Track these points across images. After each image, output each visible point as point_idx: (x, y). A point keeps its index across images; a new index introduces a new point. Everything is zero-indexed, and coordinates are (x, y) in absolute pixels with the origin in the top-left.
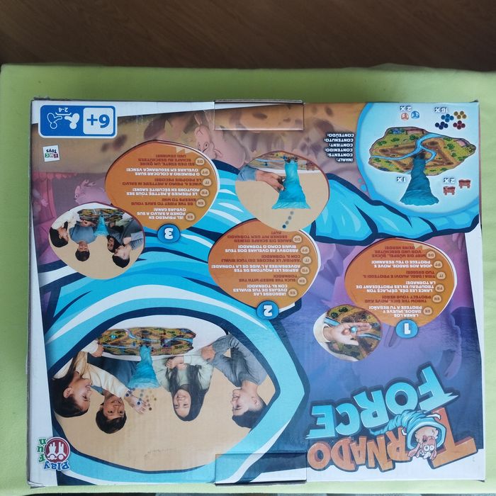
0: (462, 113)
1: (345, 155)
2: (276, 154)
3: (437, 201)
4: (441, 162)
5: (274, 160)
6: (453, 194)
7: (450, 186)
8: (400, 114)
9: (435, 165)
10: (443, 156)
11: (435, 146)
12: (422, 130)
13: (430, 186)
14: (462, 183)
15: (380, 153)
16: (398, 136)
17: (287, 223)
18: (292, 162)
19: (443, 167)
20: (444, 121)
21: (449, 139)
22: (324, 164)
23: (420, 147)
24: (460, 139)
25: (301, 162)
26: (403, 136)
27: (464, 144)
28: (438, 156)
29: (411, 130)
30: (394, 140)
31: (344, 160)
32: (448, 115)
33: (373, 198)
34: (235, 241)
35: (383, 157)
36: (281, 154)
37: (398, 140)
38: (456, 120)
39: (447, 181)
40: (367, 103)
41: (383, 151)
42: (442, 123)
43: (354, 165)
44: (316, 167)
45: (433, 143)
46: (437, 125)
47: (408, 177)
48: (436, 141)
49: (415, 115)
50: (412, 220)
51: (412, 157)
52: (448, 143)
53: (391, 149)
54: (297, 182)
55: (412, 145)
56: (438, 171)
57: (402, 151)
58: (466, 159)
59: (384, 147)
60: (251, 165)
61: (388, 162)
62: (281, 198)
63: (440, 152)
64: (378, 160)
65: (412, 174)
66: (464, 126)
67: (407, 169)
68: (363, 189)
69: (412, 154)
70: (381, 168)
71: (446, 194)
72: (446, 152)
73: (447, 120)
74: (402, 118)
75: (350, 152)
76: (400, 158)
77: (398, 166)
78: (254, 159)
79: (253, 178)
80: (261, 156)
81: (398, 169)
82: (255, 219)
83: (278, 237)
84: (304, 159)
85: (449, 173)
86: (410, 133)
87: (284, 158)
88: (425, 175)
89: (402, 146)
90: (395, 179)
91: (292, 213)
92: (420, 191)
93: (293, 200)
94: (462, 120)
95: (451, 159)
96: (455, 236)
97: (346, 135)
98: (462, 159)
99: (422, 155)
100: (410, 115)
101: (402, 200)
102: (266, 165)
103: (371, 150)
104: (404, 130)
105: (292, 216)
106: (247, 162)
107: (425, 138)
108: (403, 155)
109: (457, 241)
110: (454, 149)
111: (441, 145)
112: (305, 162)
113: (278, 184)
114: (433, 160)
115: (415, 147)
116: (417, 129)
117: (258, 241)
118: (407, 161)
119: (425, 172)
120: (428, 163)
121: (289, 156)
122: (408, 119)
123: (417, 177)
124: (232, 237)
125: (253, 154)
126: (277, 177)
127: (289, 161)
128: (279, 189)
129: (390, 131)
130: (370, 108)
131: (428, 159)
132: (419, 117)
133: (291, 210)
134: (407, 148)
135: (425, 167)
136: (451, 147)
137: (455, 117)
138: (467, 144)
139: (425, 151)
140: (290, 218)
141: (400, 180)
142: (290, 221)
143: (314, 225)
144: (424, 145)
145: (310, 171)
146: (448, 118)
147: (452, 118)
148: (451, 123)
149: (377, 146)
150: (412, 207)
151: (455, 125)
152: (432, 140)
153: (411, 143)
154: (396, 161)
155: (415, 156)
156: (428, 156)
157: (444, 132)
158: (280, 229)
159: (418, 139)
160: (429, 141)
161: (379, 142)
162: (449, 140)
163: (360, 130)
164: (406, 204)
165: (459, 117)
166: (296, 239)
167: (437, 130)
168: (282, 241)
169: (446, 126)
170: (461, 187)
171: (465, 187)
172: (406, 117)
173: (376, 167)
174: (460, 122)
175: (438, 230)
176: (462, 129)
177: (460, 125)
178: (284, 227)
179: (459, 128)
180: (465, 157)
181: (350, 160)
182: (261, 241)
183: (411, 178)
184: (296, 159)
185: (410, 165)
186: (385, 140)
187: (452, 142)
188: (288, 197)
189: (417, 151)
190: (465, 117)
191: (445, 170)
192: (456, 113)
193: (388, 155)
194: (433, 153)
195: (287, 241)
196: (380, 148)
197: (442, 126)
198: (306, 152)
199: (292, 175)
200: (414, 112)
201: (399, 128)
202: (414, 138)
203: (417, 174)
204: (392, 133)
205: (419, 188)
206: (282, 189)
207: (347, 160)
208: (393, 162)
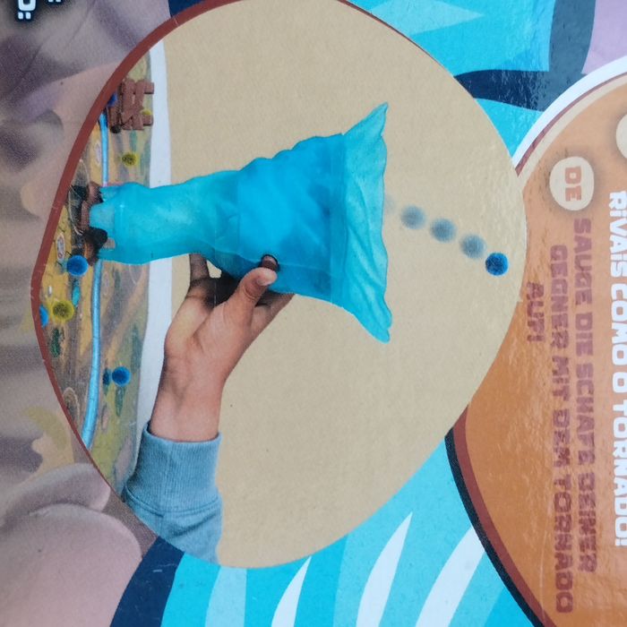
2: (53, 320)
5: (90, 332)
17: (471, 247)
18: (100, 217)
22: (112, 22)
25: (100, 165)
34: (590, 564)
36: (55, 286)
44: (135, 74)
54: (227, 185)
60: (124, 473)
62: (322, 284)
78: (85, 454)
79: (201, 456)
80: (68, 409)
82: (454, 443)
83: (560, 304)
84: (80, 148)
87: (74, 267)
91: (412, 218)
93: (331, 210)
102: (120, 376)
105: (431, 217)
106: (105, 496)
112: (101, 139)
113: (238, 304)
117: (587, 423)
121: (64, 240)
124: (563, 584)
125: (57, 463)
126: (194, 311)
127: (93, 241)
128: (269, 299)
133: (392, 229)
140: (442, 231)
142: (463, 229)
143: (482, 84)
145: (159, 105)
158: (511, 284)
166: (574, 193)
168: (584, 273)
178: (496, 265)
182: (586, 405)
184: (81, 192)
188: (316, 239)
195: (584, 245)
198: (39, 132)
199: (178, 216)
206: (268, 276)
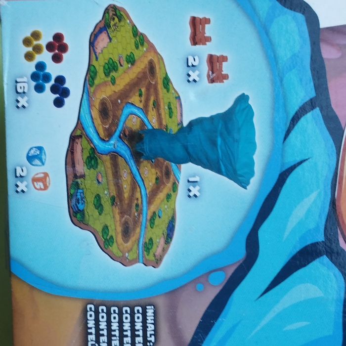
0: (27, 42)
1: (139, 326)
3: (242, 99)
4: (148, 89)
6: (225, 59)
7: (205, 68)
8: (35, 195)
9: (157, 105)
10: (134, 86)
11: (110, 106)
12: (73, 138)
13: (207, 115)
14: (197, 37)
15: (133, 239)
16: (90, 198)
19: (160, 86)
20: (48, 86)
21: (91, 74)
23: (114, 144)
24: (92, 44)
26: (89, 185)
27: (103, 37)
28: (135, 99)
29: (73, 166)
30: (99, 206)
31: (151, 328)
32: (34, 77)
33: (241, 253)
35: (142, 233)
37: (98, 197)
38: (46, 57)
39: (194, 75)
40: (10, 274)
41: (126, 232)
42: (54, 90)
43: (161, 303)
45: (104, 112)
46: (59, 103)
47: (188, 170)
48: (97, 104)
49: (35, 156)
50: (290, 160)
51: (138, 163)
52: (101, 77)
53: (122, 213)
55: (108, 164)
56: (170, 97)
57: (126, 186)
58: (141, 30)
59: (115, 230)
61: (152, 220)
63: (124, 95)
64: (148, 246)
65: (180, 161)
66: (58, 37)
67: (168, 173)
68: (219, 280)
69: (132, 163)
70: (169, 236)
71: (226, 77)
72: (125, 77)
73: (47, 78)
74: (46, 187)
75: (132, 314)
76: (143, 193)
77: (162, 195)
81: (169, 196)
85: (174, 70)
86: (81, 168)
88: (182, 129)
89: (112, 187)
90: (193, 202)
92: (219, 141)
94: (43, 42)
95: (141, 66)
96: (328, 53)
97: (91, 324)
98: (140, 39)
99: (134, 138)
100: (36, 170)
101: (244, 184)
103: (125, 262)
104: (74, 183)
107: (91, 132)
108: (134, 185)
109: (340, 47)
110: (116, 59)
111: (106, 93)
114: (145, 110)
115: (114, 156)
116: (71, 151)
118: (149, 174)
119: (174, 129)
120: (152, 122)
122: (46, 175)
123: (186, 148)
129: (77, 216)
130: (22, 265)
131: (143, 124)
132: (40, 149)
134: (116, 175)
135: (161, 132)
136: (111, 67)
137: (38, 58)
138: (102, 28)
139: (123, 132)
141: (195, 191)
144: (110, 135)
146: (40, 76)
147: (41, 66)
148: (54, 70)
149: (114, 249)
150: (259, 159)
151: (57, 59)
152: (95, 113)
153: (105, 165)
154: (150, 203)
155: (138, 156)
156: (134, 124)
157: (75, 84)
159: (94, 150)
160: (98, 121)
161: (105, 243)
162: (95, 73)
163: (75, 290)
164: (252, 174)
165: (38, 49)
167: (73, 102)
169: (60, 80)
170: (209, 39)
171: (209, 30)
172: (43, 180)
173: (164, 251)
174: (50, 47)
175: (313, 94)
176: (66, 41)
177: (58, 46)
179: (64, 48)
180: (135, 32)
181: (150, 312)
183: (190, 164)
185: (157, 165)
186: (99, 228)
187: (99, 66)
189: (124, 150)
190: (36, 35)
191: (167, 82)
192: (29, 57)
193: (136, 222)
194: (127, 111)
196: (119, 238)
197: (61, 91)
200: (30, 159)
201: (70, 197)
202: (93, 158)
203: (179, 151)
204: (82, 212)
205: (214, 144)
207: (150, 319)
208: (153, 208)
